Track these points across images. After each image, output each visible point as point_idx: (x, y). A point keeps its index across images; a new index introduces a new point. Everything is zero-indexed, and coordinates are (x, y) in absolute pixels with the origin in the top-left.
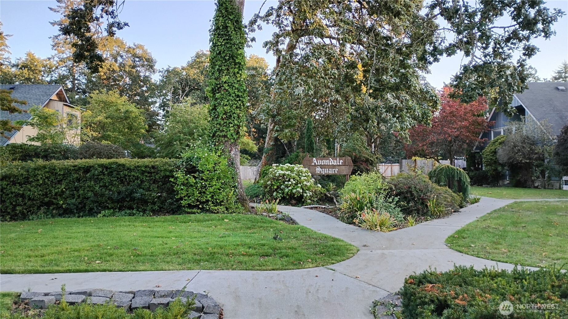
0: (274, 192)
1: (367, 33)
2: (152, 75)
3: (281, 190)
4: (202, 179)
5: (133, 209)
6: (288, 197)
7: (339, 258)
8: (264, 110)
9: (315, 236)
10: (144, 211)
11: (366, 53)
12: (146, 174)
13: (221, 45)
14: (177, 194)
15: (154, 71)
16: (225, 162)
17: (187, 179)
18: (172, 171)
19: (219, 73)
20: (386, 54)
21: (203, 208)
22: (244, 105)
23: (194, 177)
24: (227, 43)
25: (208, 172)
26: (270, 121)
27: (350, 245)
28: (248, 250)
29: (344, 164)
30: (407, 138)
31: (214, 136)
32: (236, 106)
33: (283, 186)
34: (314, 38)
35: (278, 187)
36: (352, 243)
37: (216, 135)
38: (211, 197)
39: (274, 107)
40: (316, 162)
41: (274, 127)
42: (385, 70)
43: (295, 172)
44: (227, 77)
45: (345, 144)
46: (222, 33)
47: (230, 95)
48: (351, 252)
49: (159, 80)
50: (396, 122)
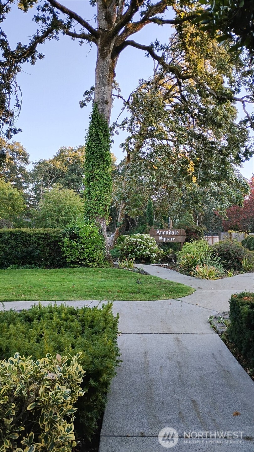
0: (129, 254)
1: (198, 139)
2: (27, 166)
3: (134, 252)
4: (81, 243)
5: (32, 264)
6: (139, 258)
7: (183, 295)
8: (117, 194)
9: (164, 282)
10: (40, 266)
11: (195, 152)
12: (41, 239)
13: (94, 147)
14: (63, 254)
15: (28, 163)
16: (97, 231)
17: (71, 243)
18: (59, 237)
19: (93, 167)
20: (211, 154)
21: (82, 263)
22: (109, 191)
23: (76, 241)
24: (99, 146)
25: (86, 238)
26: (122, 202)
27: (189, 287)
28: (121, 289)
29: (179, 234)
30: (225, 216)
31: (88, 213)
32: (104, 191)
33: (135, 250)
34: (157, 141)
35: (132, 251)
36: (190, 286)
37: (90, 211)
38: (87, 256)
39: (126, 192)
40: (159, 232)
41: (125, 207)
42: (210, 166)
43: (144, 240)
44: (98, 170)
45: (177, 220)
46: (95, 139)
47: (100, 183)
48: (191, 291)
49: (32, 170)
50: (217, 204)
